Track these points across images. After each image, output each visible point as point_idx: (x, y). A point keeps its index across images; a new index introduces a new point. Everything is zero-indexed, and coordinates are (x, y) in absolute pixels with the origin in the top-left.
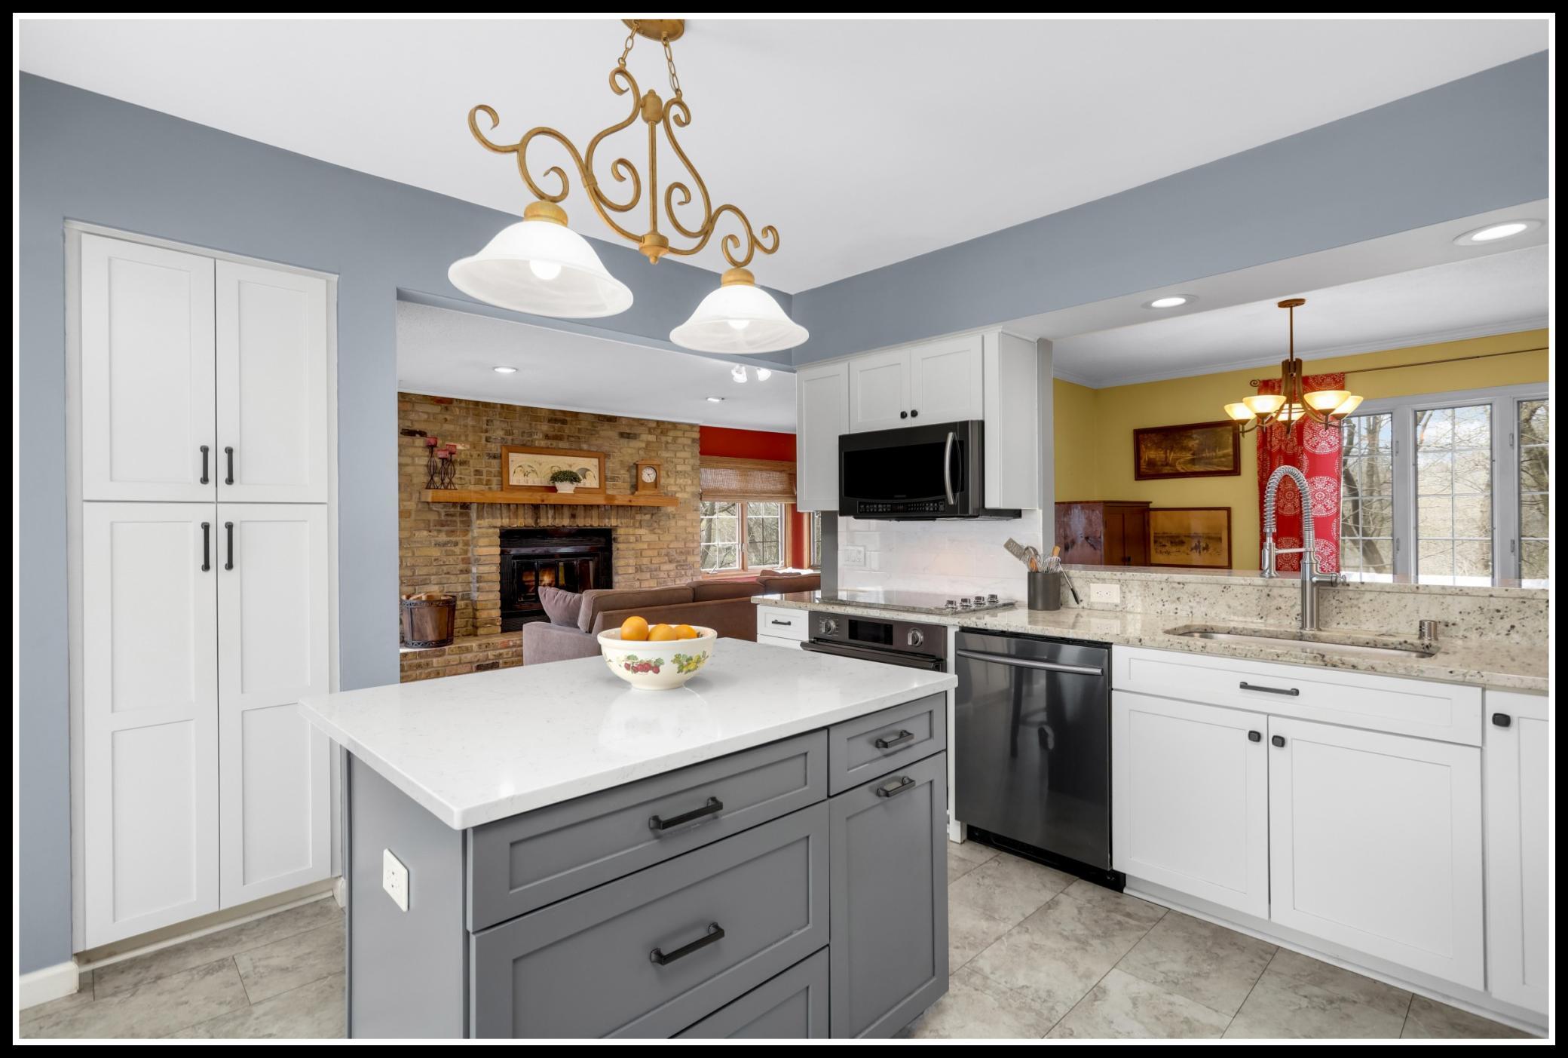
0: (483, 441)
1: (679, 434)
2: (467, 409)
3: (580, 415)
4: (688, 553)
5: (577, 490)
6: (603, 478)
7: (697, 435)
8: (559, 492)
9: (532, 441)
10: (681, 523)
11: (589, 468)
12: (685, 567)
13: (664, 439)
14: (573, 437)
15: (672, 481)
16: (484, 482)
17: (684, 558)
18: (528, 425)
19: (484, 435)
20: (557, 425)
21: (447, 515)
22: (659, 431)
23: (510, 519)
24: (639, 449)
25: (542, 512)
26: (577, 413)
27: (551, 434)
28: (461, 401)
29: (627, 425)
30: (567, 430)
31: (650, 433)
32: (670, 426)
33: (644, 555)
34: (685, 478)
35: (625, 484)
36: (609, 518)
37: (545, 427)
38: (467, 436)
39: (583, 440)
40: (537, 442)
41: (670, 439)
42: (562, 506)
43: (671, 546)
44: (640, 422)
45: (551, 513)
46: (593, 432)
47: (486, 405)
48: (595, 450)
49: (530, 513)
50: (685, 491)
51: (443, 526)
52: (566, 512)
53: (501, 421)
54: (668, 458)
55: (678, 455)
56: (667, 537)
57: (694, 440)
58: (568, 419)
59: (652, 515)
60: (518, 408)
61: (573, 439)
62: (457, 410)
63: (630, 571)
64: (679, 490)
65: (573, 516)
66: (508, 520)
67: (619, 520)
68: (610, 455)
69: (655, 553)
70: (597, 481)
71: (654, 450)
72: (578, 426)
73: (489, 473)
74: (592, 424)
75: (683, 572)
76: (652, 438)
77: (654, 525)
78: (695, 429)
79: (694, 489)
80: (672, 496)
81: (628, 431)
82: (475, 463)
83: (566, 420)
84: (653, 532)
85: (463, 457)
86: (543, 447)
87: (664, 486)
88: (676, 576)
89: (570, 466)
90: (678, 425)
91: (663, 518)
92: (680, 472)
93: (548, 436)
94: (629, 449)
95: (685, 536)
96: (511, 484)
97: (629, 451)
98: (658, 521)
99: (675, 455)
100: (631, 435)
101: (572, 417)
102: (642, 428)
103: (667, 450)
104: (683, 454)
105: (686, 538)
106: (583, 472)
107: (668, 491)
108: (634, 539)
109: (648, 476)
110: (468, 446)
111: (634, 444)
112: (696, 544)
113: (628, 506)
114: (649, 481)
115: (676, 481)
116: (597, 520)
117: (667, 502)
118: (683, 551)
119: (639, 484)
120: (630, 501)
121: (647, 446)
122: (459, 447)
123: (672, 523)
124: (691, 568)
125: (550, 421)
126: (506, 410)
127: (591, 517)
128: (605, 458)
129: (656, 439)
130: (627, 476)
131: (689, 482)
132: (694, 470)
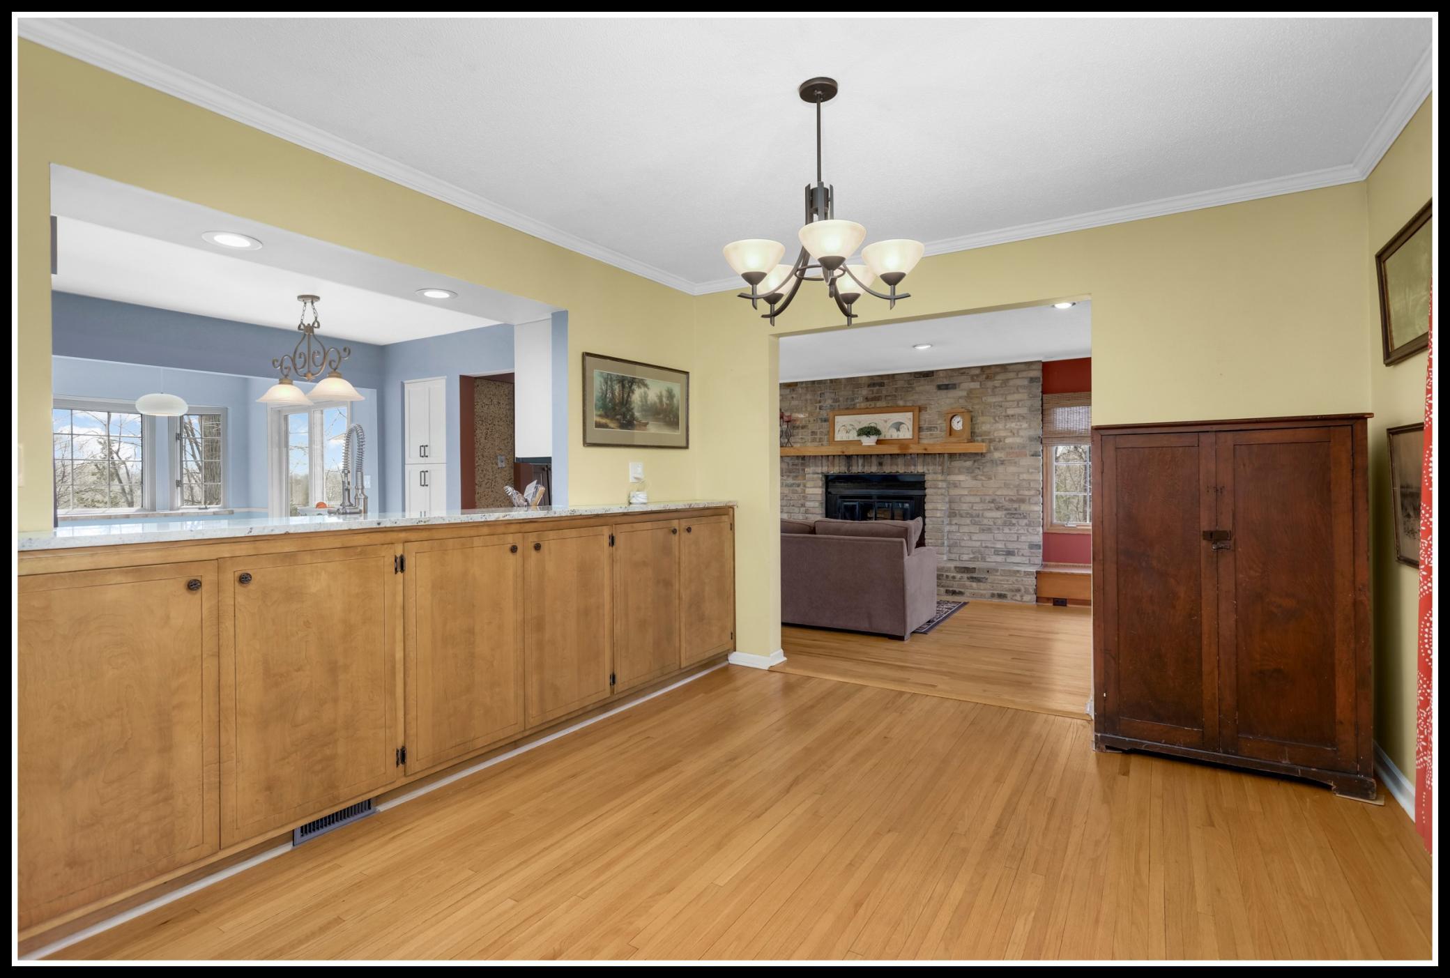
0: (818, 410)
1: (1012, 375)
2: (807, 388)
3: (896, 377)
4: (1022, 501)
5: (879, 442)
6: (919, 429)
7: (1037, 373)
8: (863, 444)
9: (854, 405)
10: (1012, 469)
11: (901, 421)
12: (1016, 516)
13: (990, 384)
14: (889, 396)
15: (1000, 426)
16: (818, 440)
17: (1016, 505)
18: (851, 392)
19: (818, 405)
20: (875, 389)
21: (793, 465)
22: (984, 376)
23: (828, 466)
24: (960, 398)
25: (854, 461)
26: (894, 375)
27: (870, 396)
28: (802, 383)
29: (946, 377)
30: (884, 391)
31: (973, 380)
32: (998, 370)
33: (963, 500)
34: (1019, 421)
35: (943, 433)
36: (915, 465)
37: (865, 392)
38: (806, 407)
39: (900, 397)
40: (858, 405)
41: (997, 383)
42: (871, 455)
43: (997, 494)
44: (962, 371)
45: (861, 462)
46: (910, 389)
47: (820, 382)
48: (911, 405)
49: (843, 462)
50: (1018, 436)
51: (790, 472)
52: (874, 460)
53: (830, 392)
54: (995, 402)
55: (1009, 398)
56: (992, 483)
57: (1032, 380)
58: (885, 381)
59: (975, 461)
60: (843, 381)
61: (889, 398)
62: (800, 389)
63: (938, 515)
64: (1009, 434)
65: (880, 464)
66: (826, 468)
67: (925, 467)
68: (926, 408)
69: (978, 499)
70: (911, 433)
71: (977, 397)
72: (896, 386)
73: (821, 433)
74: (909, 382)
75: (1014, 521)
76: (975, 385)
77: (977, 471)
78: (1034, 367)
79: (1032, 433)
80: (1000, 441)
81: (947, 383)
82: (812, 427)
83: (884, 383)
84: (975, 478)
85: (804, 423)
86: (863, 409)
87: (989, 433)
88: (1005, 524)
89: (886, 421)
90: (1008, 367)
91: (988, 465)
92: (1012, 416)
93: (867, 398)
94: (947, 400)
95: (1017, 483)
96: (836, 439)
97: (948, 401)
98: (981, 467)
99: (1006, 398)
100: (950, 386)
101: (888, 379)
102: (963, 377)
103: (994, 395)
104: (1017, 397)
105: (1019, 485)
106: (898, 426)
107: (992, 437)
108: (944, 485)
109: (958, 424)
110: (807, 415)
111: (953, 394)
112: (1032, 492)
113: (935, 454)
114: (959, 429)
115: (1006, 425)
116: (903, 468)
117: (992, 448)
118: (1014, 498)
119: (951, 431)
120: (926, 449)
121: (968, 394)
122: (801, 416)
123: (1001, 469)
124: (1025, 517)
125: (869, 386)
126: (834, 384)
127: (897, 465)
128: (920, 411)
129: (981, 385)
130: (944, 425)
131: (1025, 425)
132: (1033, 411)
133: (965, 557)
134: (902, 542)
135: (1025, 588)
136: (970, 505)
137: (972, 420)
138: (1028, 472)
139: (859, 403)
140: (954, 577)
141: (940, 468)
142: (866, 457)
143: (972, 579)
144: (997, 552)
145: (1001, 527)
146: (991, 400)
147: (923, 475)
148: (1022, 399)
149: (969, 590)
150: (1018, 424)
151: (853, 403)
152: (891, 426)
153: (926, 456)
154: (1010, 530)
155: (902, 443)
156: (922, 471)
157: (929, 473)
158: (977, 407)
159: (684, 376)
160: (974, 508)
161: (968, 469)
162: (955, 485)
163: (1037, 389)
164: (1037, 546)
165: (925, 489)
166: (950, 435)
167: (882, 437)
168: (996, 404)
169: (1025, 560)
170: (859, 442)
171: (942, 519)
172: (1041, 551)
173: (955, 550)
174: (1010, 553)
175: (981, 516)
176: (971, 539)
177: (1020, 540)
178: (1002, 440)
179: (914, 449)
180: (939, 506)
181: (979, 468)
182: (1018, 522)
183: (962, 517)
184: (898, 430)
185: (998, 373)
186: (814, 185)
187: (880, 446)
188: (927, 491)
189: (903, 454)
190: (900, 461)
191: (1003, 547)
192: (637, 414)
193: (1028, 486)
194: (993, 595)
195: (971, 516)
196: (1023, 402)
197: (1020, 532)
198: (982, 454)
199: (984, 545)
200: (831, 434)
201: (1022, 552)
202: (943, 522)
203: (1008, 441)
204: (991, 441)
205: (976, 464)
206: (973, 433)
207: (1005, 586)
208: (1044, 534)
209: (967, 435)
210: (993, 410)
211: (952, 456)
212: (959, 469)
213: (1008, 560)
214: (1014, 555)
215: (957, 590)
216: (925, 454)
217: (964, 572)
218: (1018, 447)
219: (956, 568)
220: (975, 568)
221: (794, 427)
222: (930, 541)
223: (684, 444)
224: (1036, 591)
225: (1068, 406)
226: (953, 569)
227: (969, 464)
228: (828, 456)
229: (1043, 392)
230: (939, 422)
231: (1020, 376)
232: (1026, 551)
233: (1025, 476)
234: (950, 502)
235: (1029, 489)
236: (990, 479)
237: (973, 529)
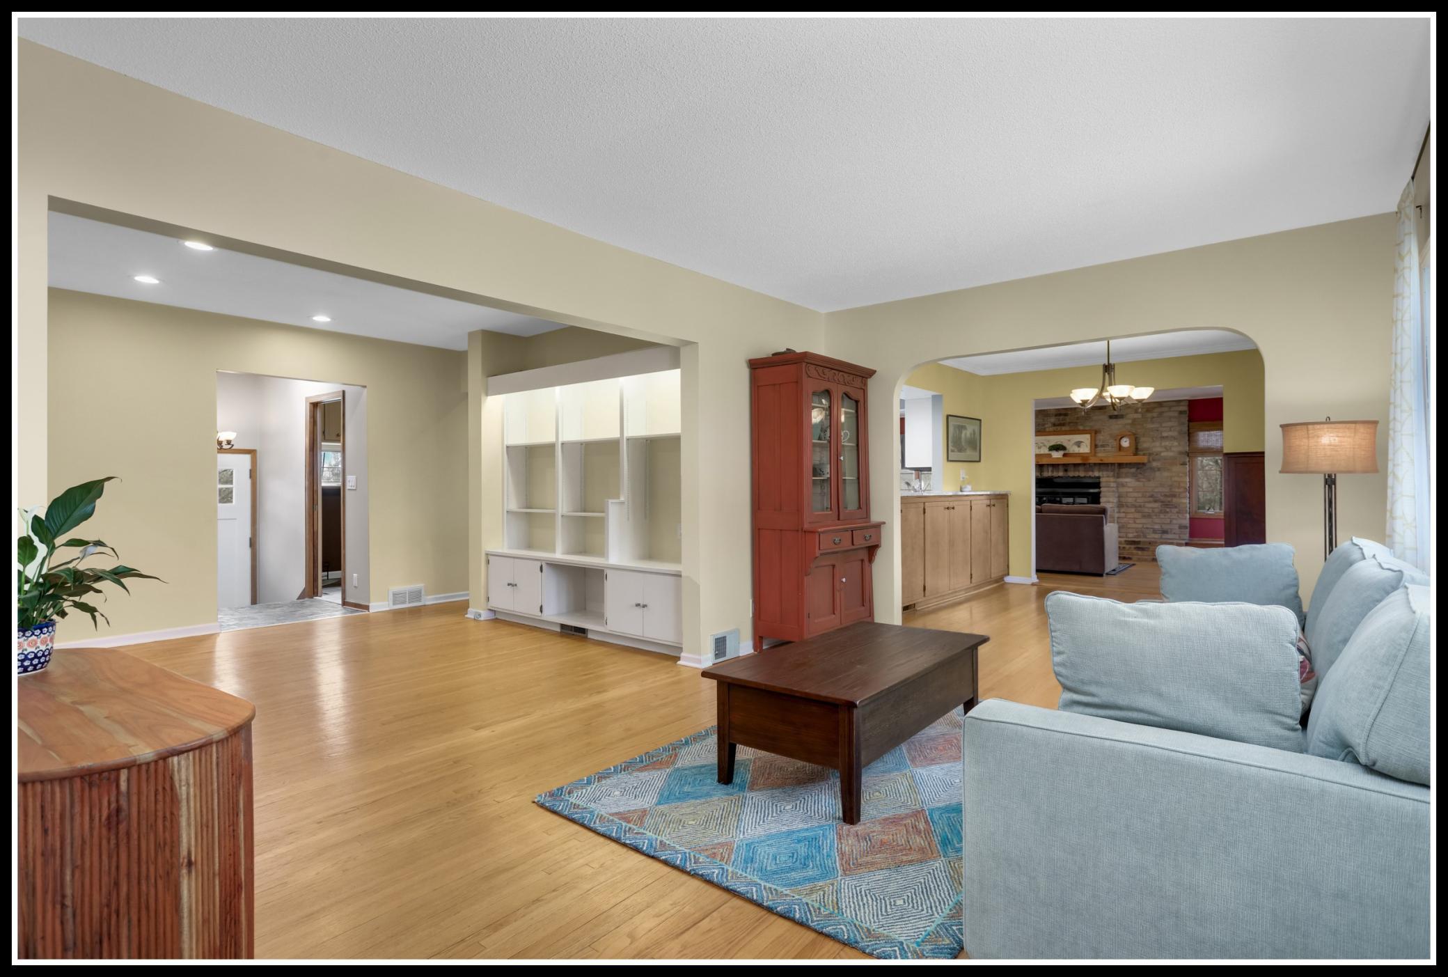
1: (1166, 409)
3: (1079, 409)
4: (1174, 496)
5: (1065, 455)
6: (1095, 446)
7: (1185, 408)
8: (1053, 456)
10: (1166, 474)
11: (1083, 441)
12: (1169, 506)
13: (1150, 415)
15: (1157, 444)
17: (1169, 499)
18: (1041, 420)
20: (1061, 417)
22: (1145, 410)
24: (1128, 424)
25: (1045, 468)
26: (1075, 408)
27: (1057, 423)
29: (1115, 410)
30: (1068, 419)
31: (1136, 412)
32: (1155, 405)
33: (1129, 495)
34: (1171, 441)
35: (1114, 449)
36: (1093, 472)
37: (1053, 420)
39: (1080, 424)
41: (1155, 415)
42: (1058, 465)
43: (1154, 491)
44: (1128, 406)
45: (1050, 469)
46: (1088, 418)
48: (1089, 429)
50: (1171, 451)
55: (1164, 425)
56: (1151, 484)
57: (1181, 412)
59: (1138, 468)
61: (1072, 424)
63: (1110, 506)
64: (1164, 450)
65: (1066, 470)
67: (1100, 473)
68: (1101, 431)
69: (1140, 495)
70: (1089, 449)
71: (1140, 424)
72: (1077, 416)
74: (1088, 413)
75: (1168, 510)
76: (1139, 416)
77: (1140, 476)
78: (1182, 404)
79: (1181, 449)
80: (1157, 455)
81: (1116, 414)
83: (1067, 413)
84: (1138, 480)
86: (1051, 431)
87: (1149, 449)
88: (1161, 512)
89: (1071, 441)
90: (1163, 403)
91: (1148, 471)
92: (1166, 437)
93: (1054, 424)
94: (1116, 426)
95: (1170, 484)
98: (1143, 473)
99: (1161, 425)
101: (1071, 411)
103: (1153, 422)
104: (1170, 424)
106: (1079, 444)
107: (1151, 452)
108: (1114, 485)
109: (1125, 443)
111: (1121, 421)
112: (1181, 490)
113: (1108, 464)
114: (1126, 446)
115: (1161, 443)
116: (1083, 473)
117: (1151, 459)
118: (1167, 494)
119: (1120, 448)
120: (1102, 460)
121: (1133, 422)
123: (1158, 474)
124: (1176, 507)
125: (1056, 415)
127: (1079, 471)
128: (1096, 433)
129: (1143, 416)
130: (1115, 444)
131: (1176, 444)
132: (1182, 434)
133: (1131, 535)
134: (1102, 517)
136: (1134, 499)
137: (1136, 441)
138: (1178, 476)
139: (1048, 427)
140: (1124, 548)
141: (1112, 473)
142: (1055, 466)
143: (1138, 548)
144: (1155, 531)
145: (1158, 514)
146: (1150, 426)
147: (1099, 478)
148: (1173, 427)
149: (1135, 556)
150: (1171, 443)
152: (1074, 444)
153: (1102, 465)
154: (1165, 516)
155: (1083, 456)
156: (1098, 476)
157: (1103, 477)
158: (1139, 431)
159: (978, 422)
160: (1138, 501)
161: (1133, 474)
162: (1123, 485)
163: (1185, 419)
164: (1185, 527)
166: (1120, 450)
167: (1066, 452)
168: (1154, 429)
169: (1177, 537)
170: (1050, 456)
172: (1188, 530)
173: (1123, 530)
174: (1165, 532)
175: (1142, 506)
176: (1135, 523)
177: (1172, 523)
178: (1159, 454)
179: (1093, 460)
180: (1111, 500)
181: (1141, 474)
182: (1170, 510)
183: (1128, 507)
184: (1079, 446)
185: (1154, 408)
186: (1107, 364)
187: (1065, 458)
188: (1101, 489)
189: (1085, 464)
190: (1081, 468)
191: (1160, 528)
192: (963, 444)
193: (1178, 485)
195: (1136, 507)
197: (1172, 517)
198: (1143, 463)
199: (1145, 527)
201: (1174, 531)
202: (1114, 510)
203: (1162, 454)
204: (1150, 455)
205: (1139, 471)
206: (1137, 449)
208: (1190, 518)
209: (1133, 449)
210: (1151, 434)
211: (1120, 465)
212: (1126, 474)
213: (1164, 537)
214: (1168, 534)
215: (1127, 556)
216: (1100, 464)
217: (1132, 544)
218: (1170, 459)
219: (1126, 541)
220: (1140, 541)
223: (978, 460)
225: (1208, 431)
226: (1123, 542)
227: (1133, 470)
229: (1189, 421)
230: (1111, 441)
231: (1171, 410)
232: (1178, 530)
233: (1176, 479)
234: (1119, 497)
235: (1179, 487)
236: (1149, 481)
237: (1137, 515)
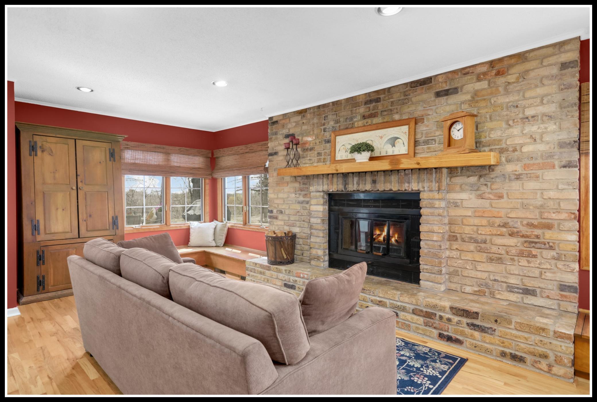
0: (323, 132)
2: (314, 113)
3: (392, 89)
5: (372, 159)
6: (415, 143)
7: (573, 56)
8: (357, 161)
9: (353, 124)
10: (531, 185)
11: (399, 137)
12: (538, 245)
13: (501, 80)
14: (385, 111)
15: (516, 131)
16: (322, 160)
17: (537, 232)
18: (350, 112)
19: (322, 128)
20: (372, 106)
22: (494, 72)
23: (329, 184)
24: (463, 103)
25: (350, 180)
26: (389, 88)
27: (367, 114)
28: (310, 108)
29: (446, 81)
30: (380, 106)
31: (479, 79)
32: (513, 61)
33: (466, 221)
34: (543, 122)
35: (442, 146)
36: (409, 183)
37: (362, 110)
38: (313, 131)
39: (395, 111)
40: (356, 124)
41: (511, 78)
42: (365, 173)
43: (510, 216)
44: (465, 72)
45: (356, 179)
46: (406, 101)
48: (407, 117)
49: (341, 180)
50: (542, 142)
51: (301, 191)
52: (369, 179)
53: (332, 114)
54: (509, 102)
55: (528, 94)
57: (564, 66)
58: (382, 96)
59: (481, 176)
60: (343, 102)
61: (385, 113)
63: (435, 238)
64: (528, 140)
65: (374, 182)
66: (326, 186)
67: (420, 184)
68: (423, 119)
70: (406, 147)
71: (484, 99)
72: (391, 100)
73: (325, 153)
75: (534, 251)
76: (483, 84)
77: (484, 188)
78: (567, 47)
79: (564, 136)
80: (515, 150)
81: (447, 88)
82: (319, 148)
83: (380, 98)
84: (481, 197)
85: (312, 145)
86: (360, 127)
87: (500, 140)
88: (521, 254)
89: (381, 137)
90: (527, 55)
91: (498, 180)
92: (533, 117)
93: (364, 116)
95: (540, 203)
96: (336, 159)
97: (448, 108)
98: (489, 184)
99: (524, 96)
100: (451, 91)
101: (385, 94)
102: (468, 77)
103: (507, 92)
104: (540, 91)
105: (542, 206)
106: (393, 141)
107: (504, 146)
108: (443, 204)
109: (457, 134)
110: (314, 138)
111: (454, 99)
112: (564, 216)
113: (431, 169)
114: (460, 138)
115: (524, 129)
116: (397, 185)
117: (503, 159)
118: (535, 222)
119: (450, 142)
120: (422, 164)
121: (473, 97)
122: (309, 139)
123: (515, 185)
124: (551, 248)
125: (366, 103)
126: (335, 105)
127: (391, 182)
128: (416, 123)
129: (489, 85)
130: (443, 136)
132: (565, 108)
135: (556, 356)
136: (475, 228)
138: (557, 188)
139: (356, 121)
140: (449, 320)
141: (438, 184)
142: (361, 174)
143: (473, 326)
144: (511, 289)
145: (516, 258)
146: (502, 100)
147: (418, 193)
149: (469, 340)
150: (542, 126)
151: (351, 122)
152: (387, 142)
154: (528, 262)
155: (394, 159)
156: (417, 189)
157: (424, 191)
158: (484, 112)
160: (479, 232)
161: (472, 185)
162: (456, 205)
164: (571, 288)
165: (421, 208)
166: (449, 145)
167: (376, 154)
168: (510, 104)
170: (353, 160)
171: (439, 244)
172: (577, 294)
173: (456, 279)
174: (528, 292)
175: (488, 242)
177: (543, 277)
178: (518, 148)
179: (406, 164)
180: (436, 228)
181: (486, 185)
182: (541, 253)
183: (465, 241)
184: (393, 145)
185: (511, 66)
187: (373, 163)
188: (422, 211)
189: (396, 171)
190: (394, 178)
191: (520, 284)
193: (556, 206)
194: (503, 354)
195: (476, 241)
196: (549, 97)
197: (545, 267)
198: (490, 166)
199: (492, 278)
200: (333, 154)
201: (547, 292)
202: (440, 246)
203: (525, 149)
204: (502, 151)
205: (482, 180)
207: (522, 345)
209: (470, 142)
210: (505, 113)
211: (452, 171)
212: (461, 187)
214: (536, 296)
215: (453, 336)
216: (419, 169)
217: (462, 316)
218: (542, 156)
219: (452, 308)
220: (477, 313)
221: (304, 149)
222: (426, 267)
224: (574, 363)
226: (448, 309)
227: (473, 179)
228: (328, 174)
230: (437, 133)
231: (544, 64)
232: (555, 293)
233: (552, 194)
234: (450, 223)
235: (558, 211)
236: (501, 197)
237: (478, 256)
